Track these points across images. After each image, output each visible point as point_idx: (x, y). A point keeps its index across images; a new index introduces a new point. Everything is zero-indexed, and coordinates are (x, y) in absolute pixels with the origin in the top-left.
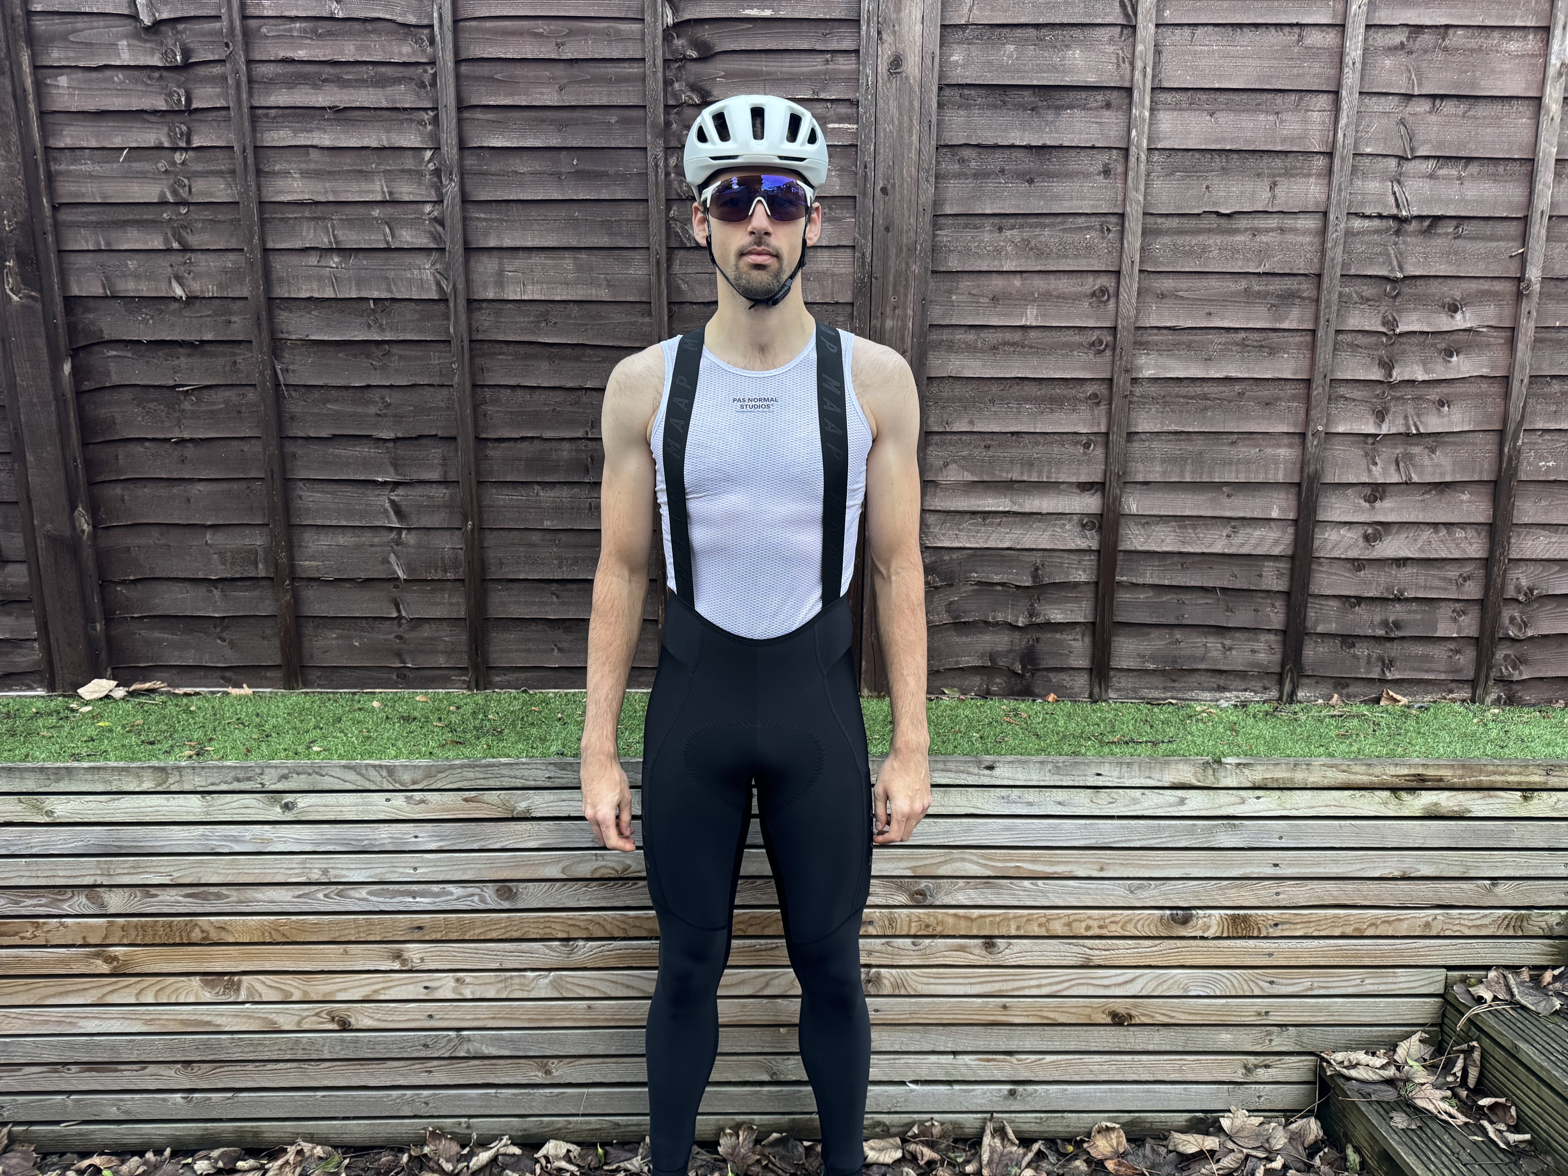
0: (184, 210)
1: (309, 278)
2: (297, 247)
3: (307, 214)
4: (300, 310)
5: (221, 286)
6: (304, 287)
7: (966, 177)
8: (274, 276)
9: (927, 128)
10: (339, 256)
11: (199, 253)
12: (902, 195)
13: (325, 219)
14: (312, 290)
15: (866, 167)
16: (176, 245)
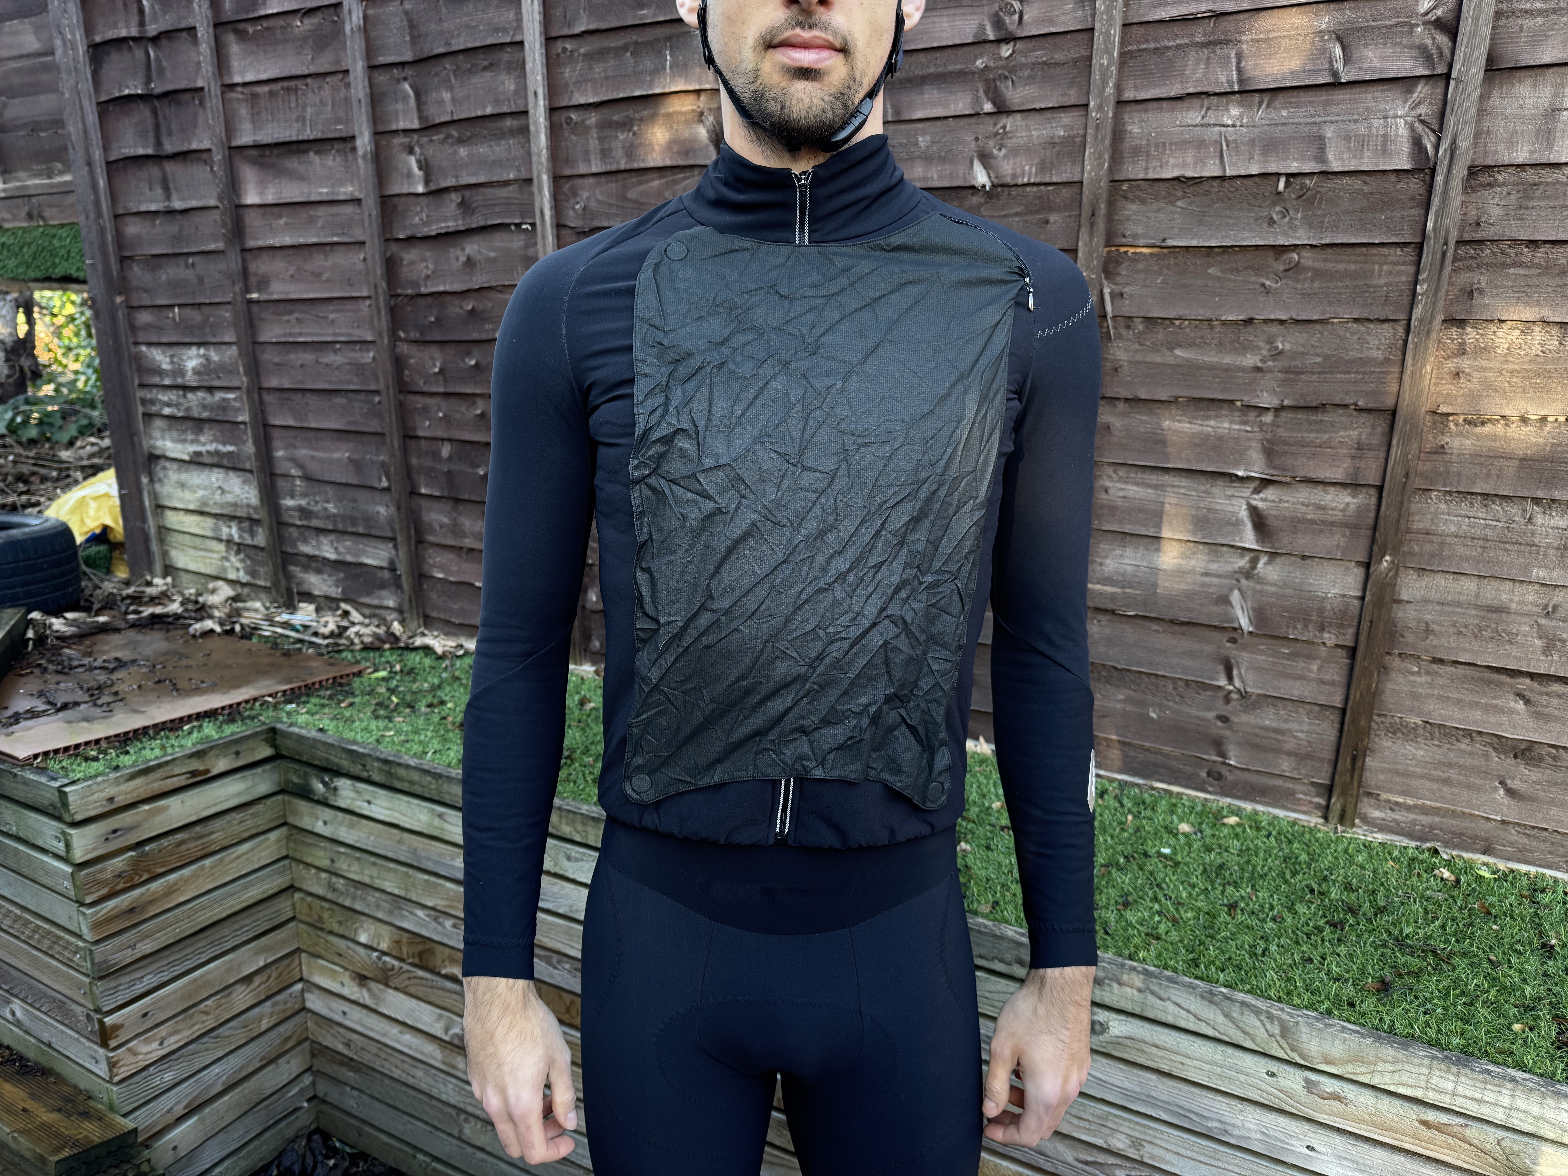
0: (1006, 51)
1: (1183, 144)
2: (1172, 94)
3: (1199, 38)
4: (1157, 198)
5: (1043, 167)
6: (1172, 161)
8: (1127, 145)
10: (1241, 104)
11: (1018, 116)
13: (1227, 42)
14: (1184, 165)
16: (988, 107)
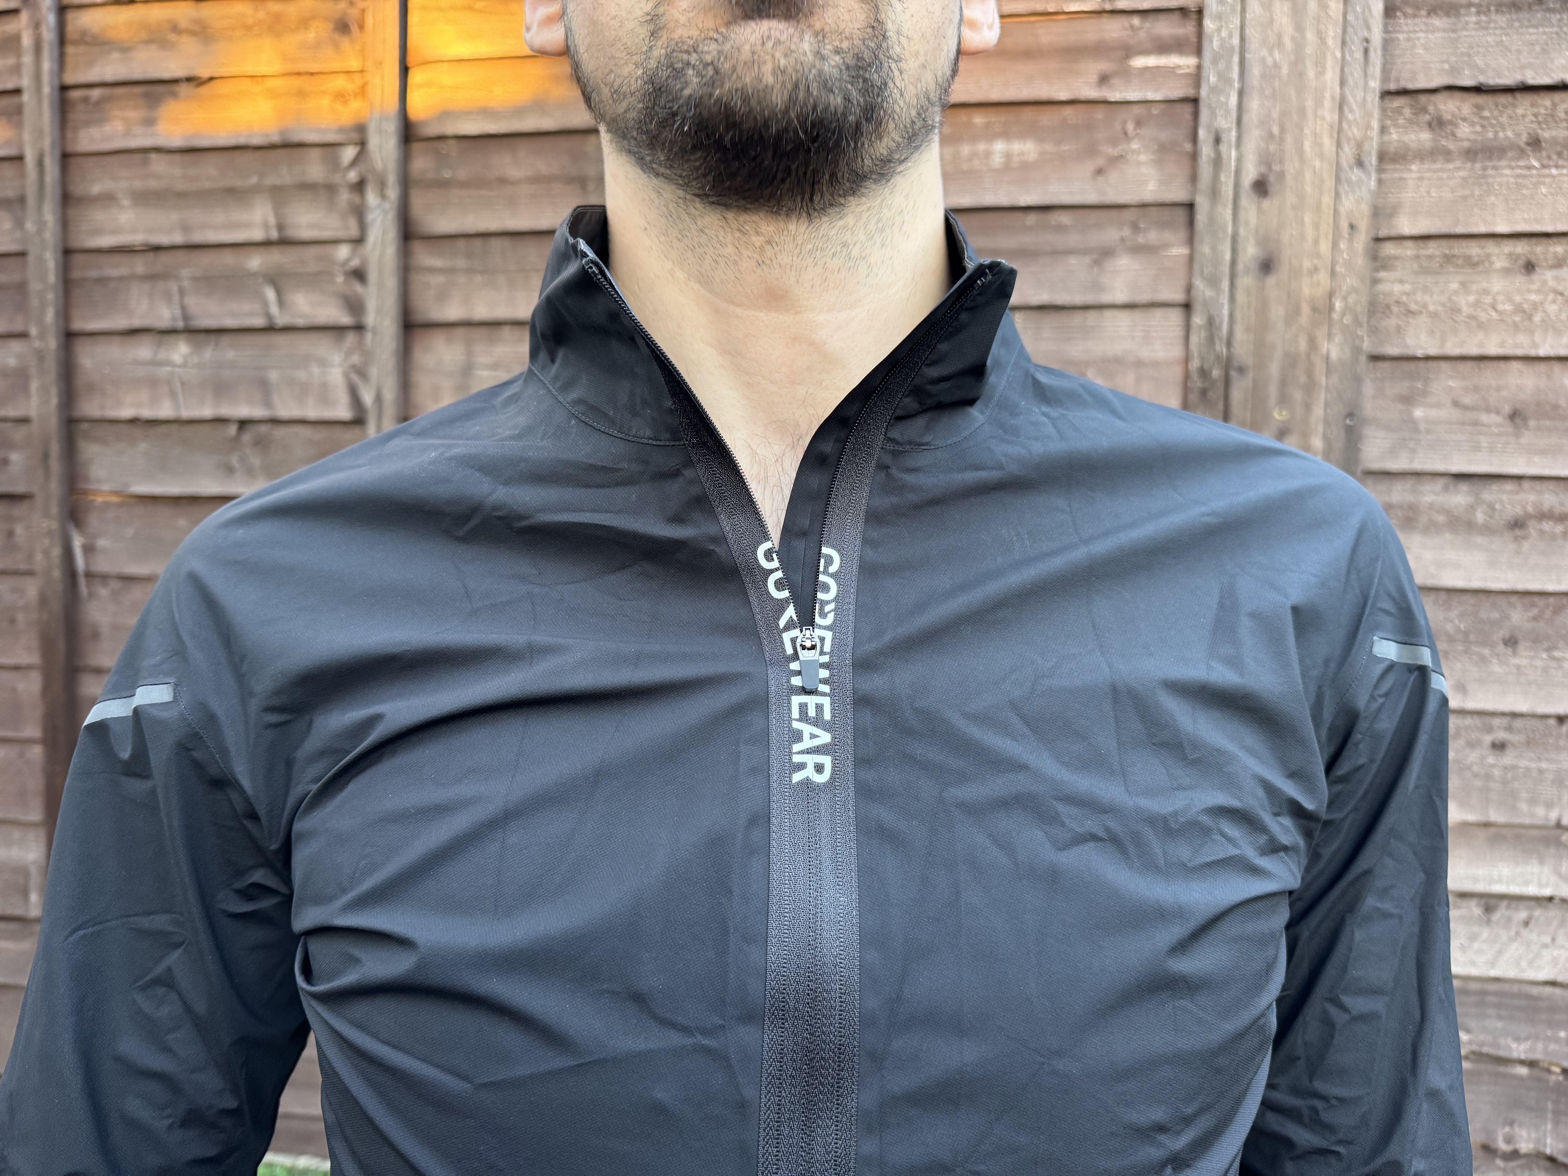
7: (1447, 155)
9: (1359, 55)
12: (1301, 196)
15: (1217, 140)
